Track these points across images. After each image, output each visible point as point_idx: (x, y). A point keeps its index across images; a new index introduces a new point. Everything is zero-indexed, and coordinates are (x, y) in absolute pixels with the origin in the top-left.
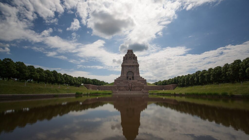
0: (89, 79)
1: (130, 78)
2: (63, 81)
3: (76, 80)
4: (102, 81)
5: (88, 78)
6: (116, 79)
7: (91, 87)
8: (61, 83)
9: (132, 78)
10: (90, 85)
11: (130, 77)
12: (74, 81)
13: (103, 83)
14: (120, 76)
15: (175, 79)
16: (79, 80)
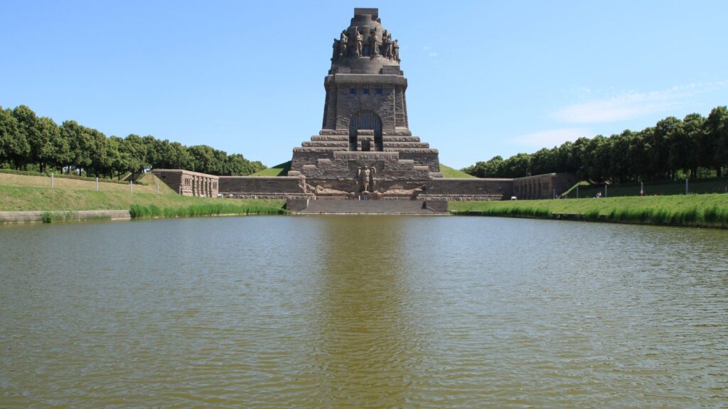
0: (176, 146)
1: (363, 141)
2: (60, 152)
3: (120, 150)
4: (234, 156)
5: (172, 141)
6: (300, 146)
7: (187, 181)
8: (54, 164)
9: (372, 143)
10: (184, 171)
11: (365, 137)
12: (110, 154)
13: (238, 162)
14: (317, 134)
15: (564, 149)
16: (131, 152)
